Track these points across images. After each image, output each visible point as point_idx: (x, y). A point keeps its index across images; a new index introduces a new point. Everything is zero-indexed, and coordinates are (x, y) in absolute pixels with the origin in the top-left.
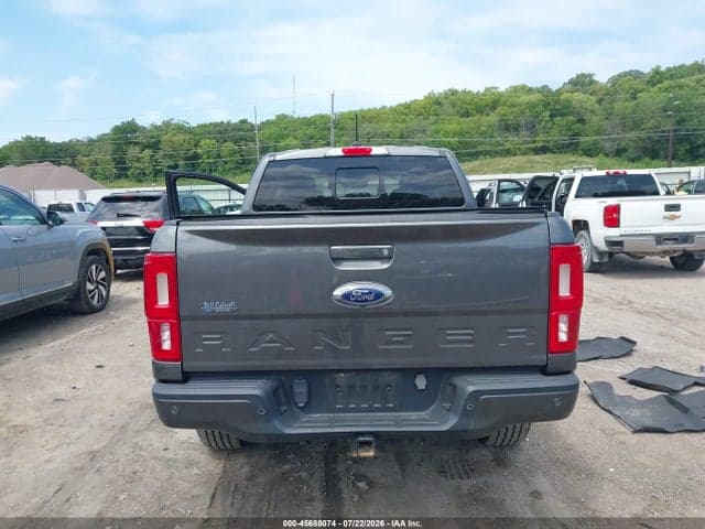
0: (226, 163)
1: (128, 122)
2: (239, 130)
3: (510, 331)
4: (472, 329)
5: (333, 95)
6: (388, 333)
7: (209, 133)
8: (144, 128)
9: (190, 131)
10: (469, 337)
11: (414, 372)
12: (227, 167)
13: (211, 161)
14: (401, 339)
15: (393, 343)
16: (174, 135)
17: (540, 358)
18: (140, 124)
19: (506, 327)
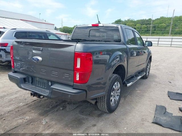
0: (142, 31)
1: (119, 20)
2: (148, 21)
3: (65, 74)
4: (57, 72)
5: (174, 10)
6: (42, 70)
7: (139, 22)
8: (123, 21)
9: (134, 22)
10: (57, 74)
11: (48, 81)
12: (143, 32)
13: (139, 30)
14: (44, 72)
15: (43, 72)
16: (130, 23)
17: (72, 83)
18: (122, 20)
19: (64, 73)
